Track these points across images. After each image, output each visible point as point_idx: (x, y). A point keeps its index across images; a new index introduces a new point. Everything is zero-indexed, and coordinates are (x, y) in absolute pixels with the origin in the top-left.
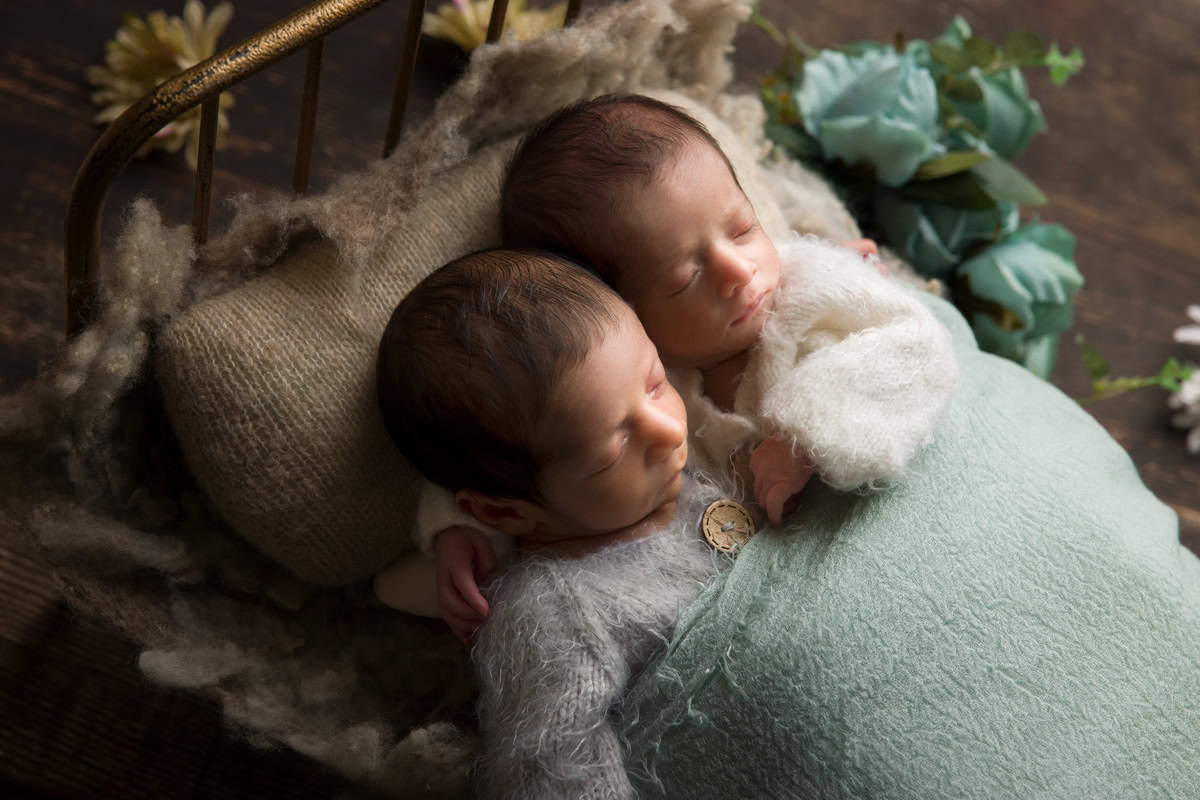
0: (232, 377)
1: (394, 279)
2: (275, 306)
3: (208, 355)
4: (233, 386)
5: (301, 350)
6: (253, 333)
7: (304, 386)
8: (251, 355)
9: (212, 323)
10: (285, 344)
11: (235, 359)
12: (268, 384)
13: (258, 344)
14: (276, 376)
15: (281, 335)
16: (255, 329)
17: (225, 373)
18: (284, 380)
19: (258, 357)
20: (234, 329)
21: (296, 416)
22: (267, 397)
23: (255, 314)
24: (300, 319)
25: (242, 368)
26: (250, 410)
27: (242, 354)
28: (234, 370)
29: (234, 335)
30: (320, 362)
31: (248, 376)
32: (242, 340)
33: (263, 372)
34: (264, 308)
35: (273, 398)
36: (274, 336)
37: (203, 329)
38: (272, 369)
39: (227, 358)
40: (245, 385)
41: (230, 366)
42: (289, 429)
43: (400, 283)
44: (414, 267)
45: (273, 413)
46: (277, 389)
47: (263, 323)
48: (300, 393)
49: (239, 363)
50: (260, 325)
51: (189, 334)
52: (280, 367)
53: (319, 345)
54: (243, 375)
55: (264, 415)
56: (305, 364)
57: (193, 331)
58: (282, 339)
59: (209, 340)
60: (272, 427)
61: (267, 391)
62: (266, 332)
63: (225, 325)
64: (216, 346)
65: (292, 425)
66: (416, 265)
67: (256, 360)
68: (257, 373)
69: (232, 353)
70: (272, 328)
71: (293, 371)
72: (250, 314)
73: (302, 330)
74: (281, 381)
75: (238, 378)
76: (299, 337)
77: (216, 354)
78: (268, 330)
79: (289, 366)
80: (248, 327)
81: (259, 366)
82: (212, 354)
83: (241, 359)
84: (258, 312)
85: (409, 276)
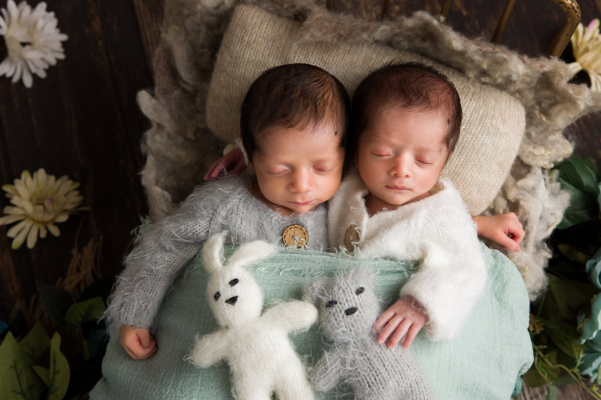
0: (238, 38)
1: (321, 61)
2: (276, 31)
3: (240, 25)
4: (236, 41)
5: (264, 50)
6: (258, 31)
7: (251, 62)
8: (250, 36)
9: (252, 16)
10: (262, 44)
11: (244, 33)
12: (243, 50)
13: (255, 36)
14: (248, 51)
15: (265, 40)
16: (260, 31)
17: (238, 35)
18: (249, 54)
19: (250, 39)
20: (255, 25)
21: (240, 67)
22: (239, 54)
23: (267, 27)
24: (276, 42)
25: (242, 39)
26: (233, 53)
27: (247, 35)
28: (240, 37)
29: (252, 26)
30: (264, 60)
31: (241, 42)
32: (252, 30)
33: (246, 46)
34: (273, 29)
35: (240, 56)
36: (262, 38)
37: (247, 15)
38: (249, 48)
39: (243, 31)
40: (238, 44)
41: (241, 34)
42: (234, 70)
43: (321, 64)
44: (332, 64)
45: (236, 60)
46: (243, 55)
47: (265, 32)
48: (248, 62)
49: (244, 36)
50: (263, 31)
51: (243, 13)
52: (252, 49)
53: (270, 55)
54: (240, 41)
55: (234, 59)
56: (259, 56)
57: (245, 13)
58: (263, 42)
59: (245, 20)
60: (232, 64)
61: (241, 53)
62: (262, 35)
63: (254, 21)
64: (244, 24)
65: (236, 69)
66: (333, 64)
67: (248, 40)
68: (244, 44)
69: (246, 31)
70: (265, 36)
71: (254, 54)
72: (265, 26)
73: (272, 45)
74: (247, 53)
75: (239, 40)
76: (268, 46)
77: (241, 27)
78: (263, 35)
79: (254, 51)
80: (259, 28)
81: (247, 43)
82: (241, 25)
83: (245, 35)
84: (269, 28)
85: (326, 65)
